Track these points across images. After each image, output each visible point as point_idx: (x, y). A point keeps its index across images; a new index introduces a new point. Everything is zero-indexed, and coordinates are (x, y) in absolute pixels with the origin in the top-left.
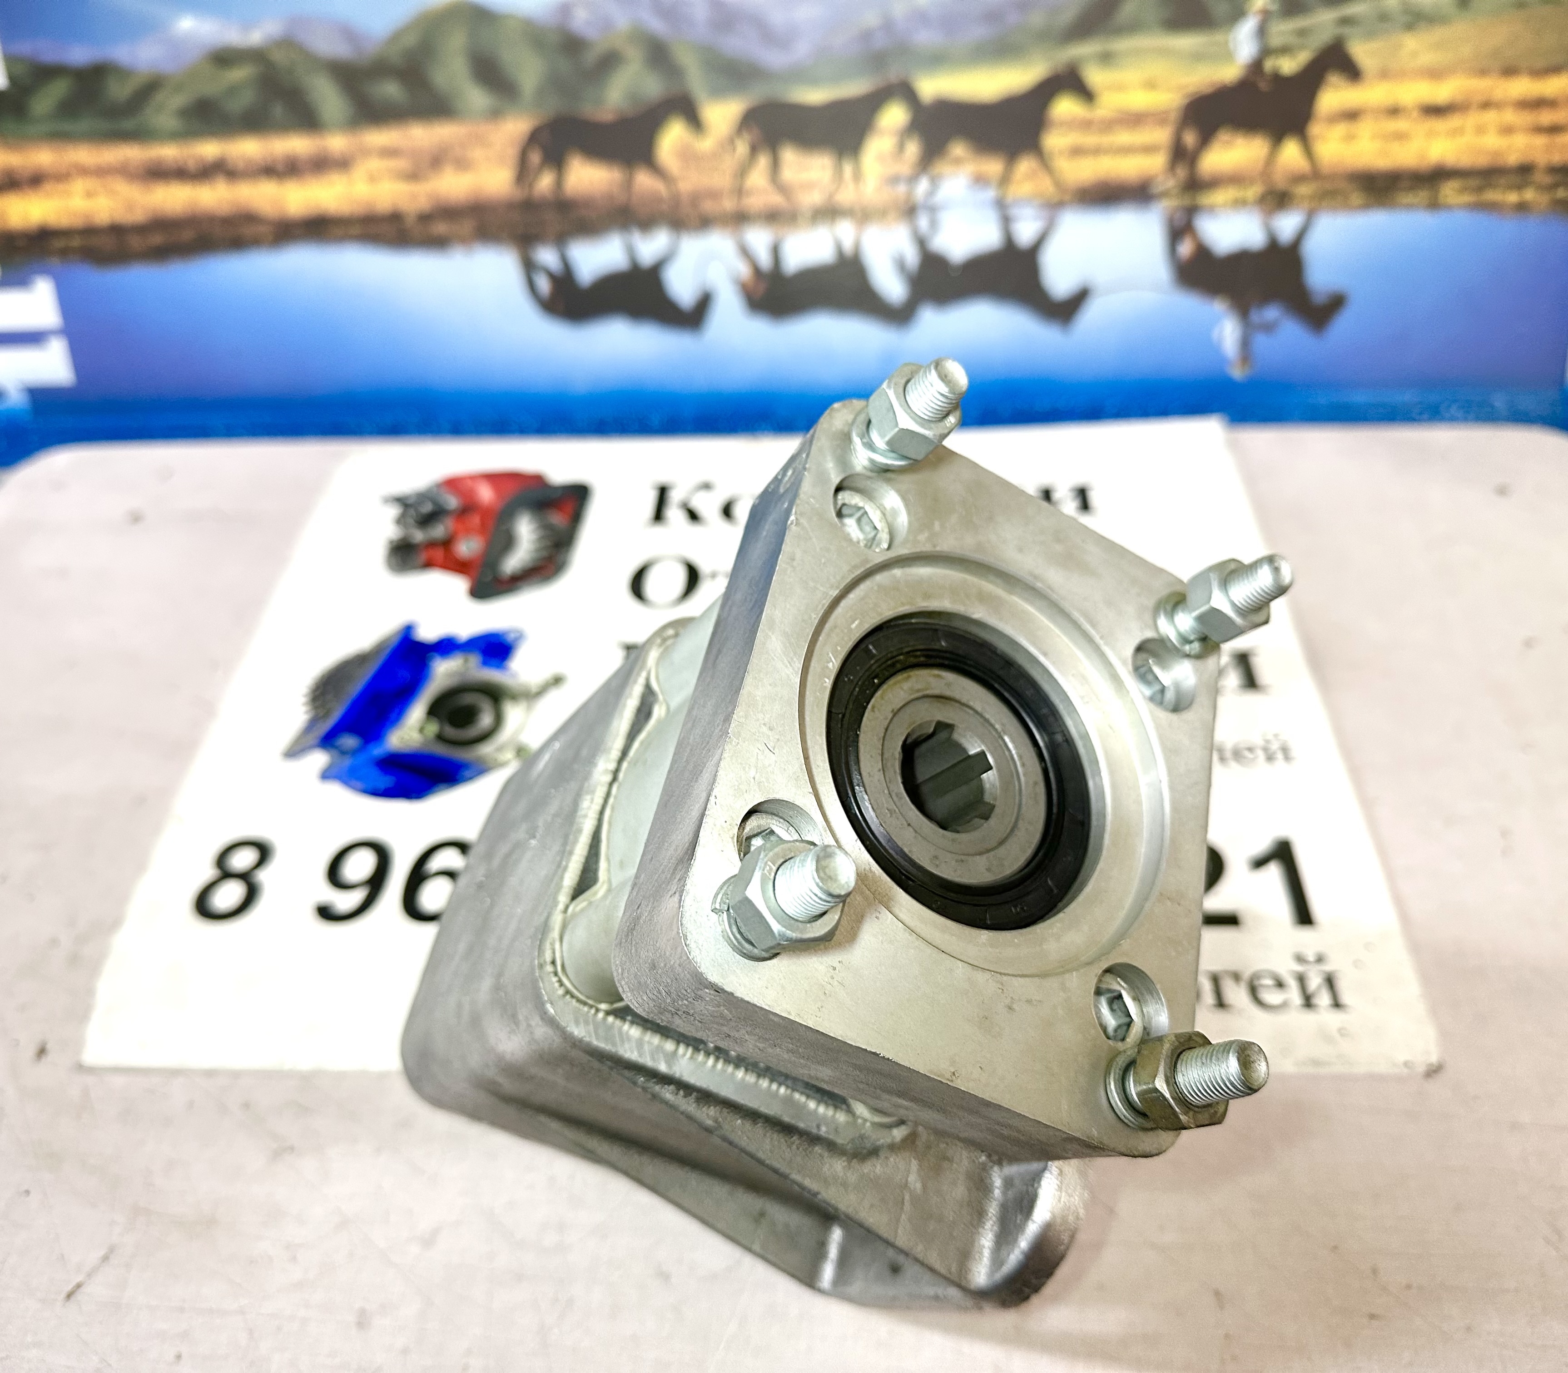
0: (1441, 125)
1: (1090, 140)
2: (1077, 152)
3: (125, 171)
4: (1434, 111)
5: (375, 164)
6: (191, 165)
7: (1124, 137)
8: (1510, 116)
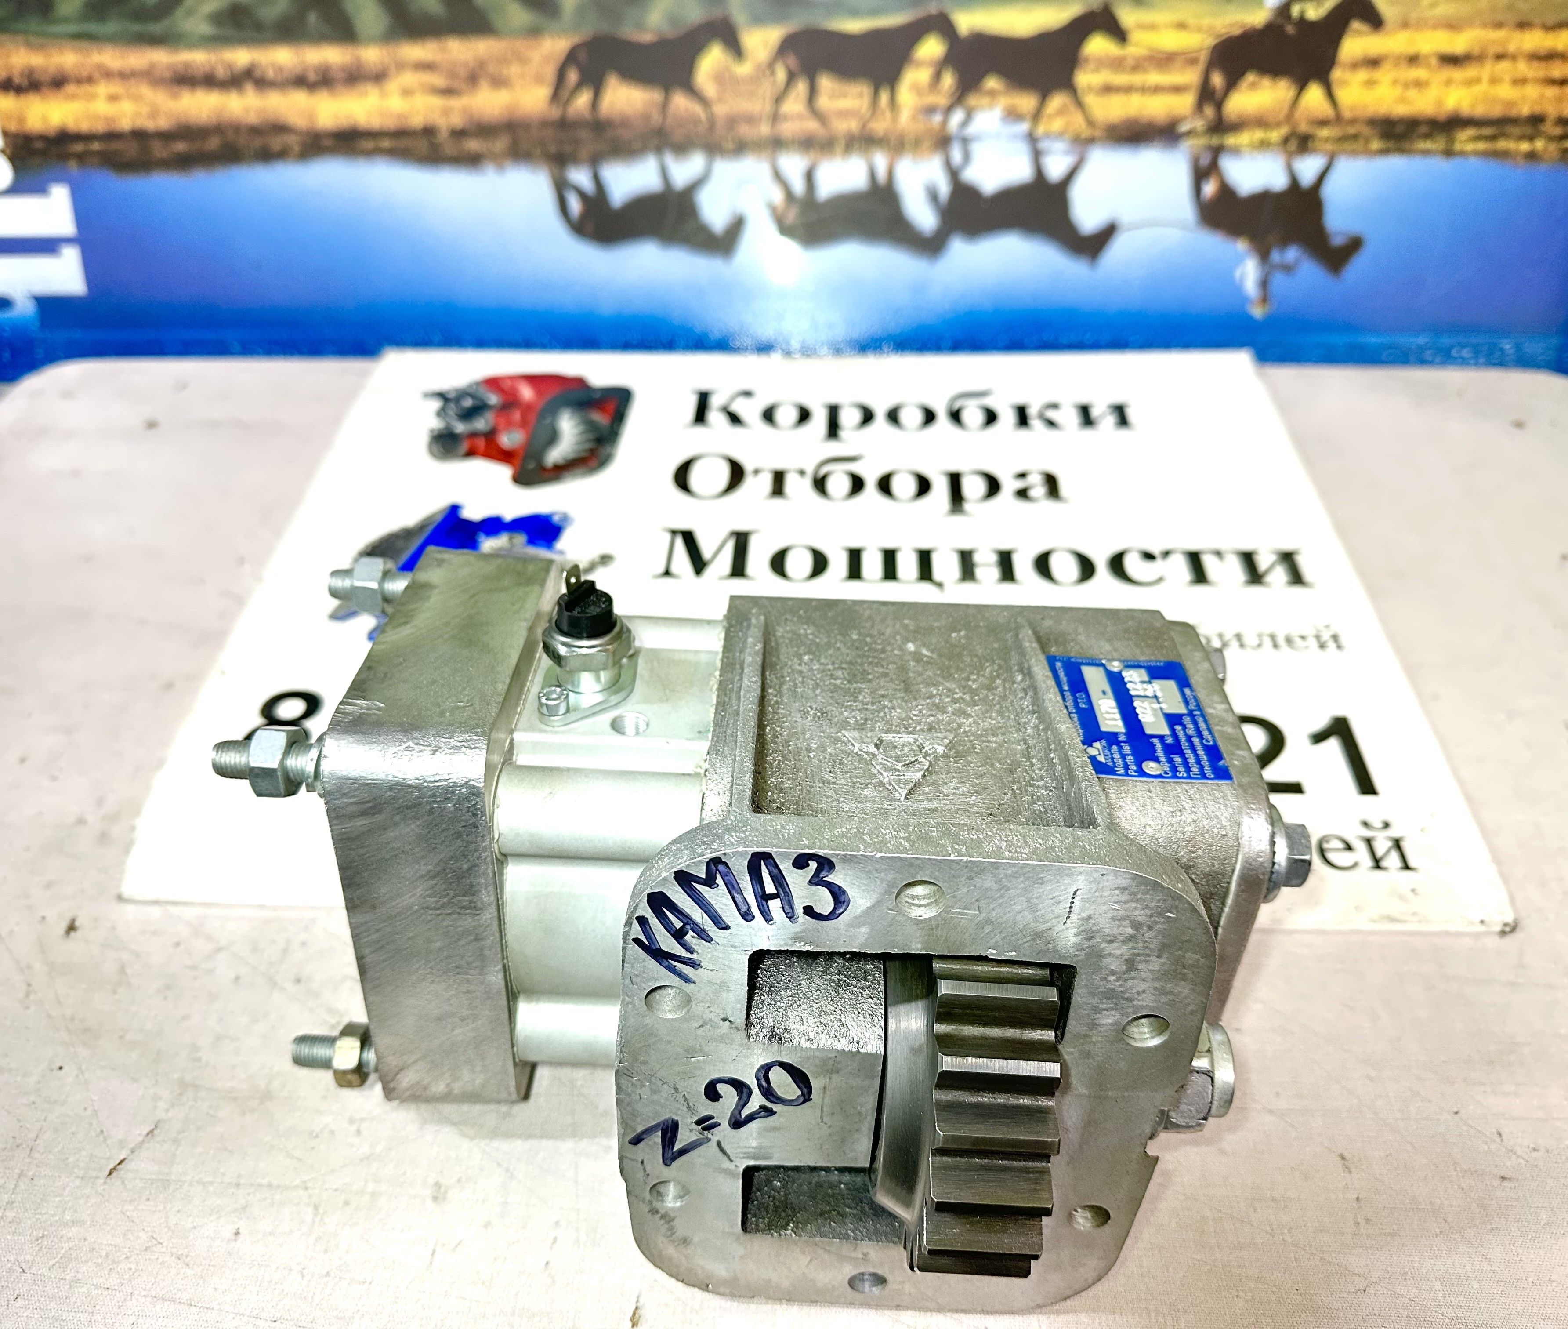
0: (1458, 74)
1: (1121, 79)
2: (1108, 89)
3: (150, 76)
4: (1451, 60)
5: (409, 78)
6: (221, 73)
7: (1154, 78)
8: (1523, 68)
